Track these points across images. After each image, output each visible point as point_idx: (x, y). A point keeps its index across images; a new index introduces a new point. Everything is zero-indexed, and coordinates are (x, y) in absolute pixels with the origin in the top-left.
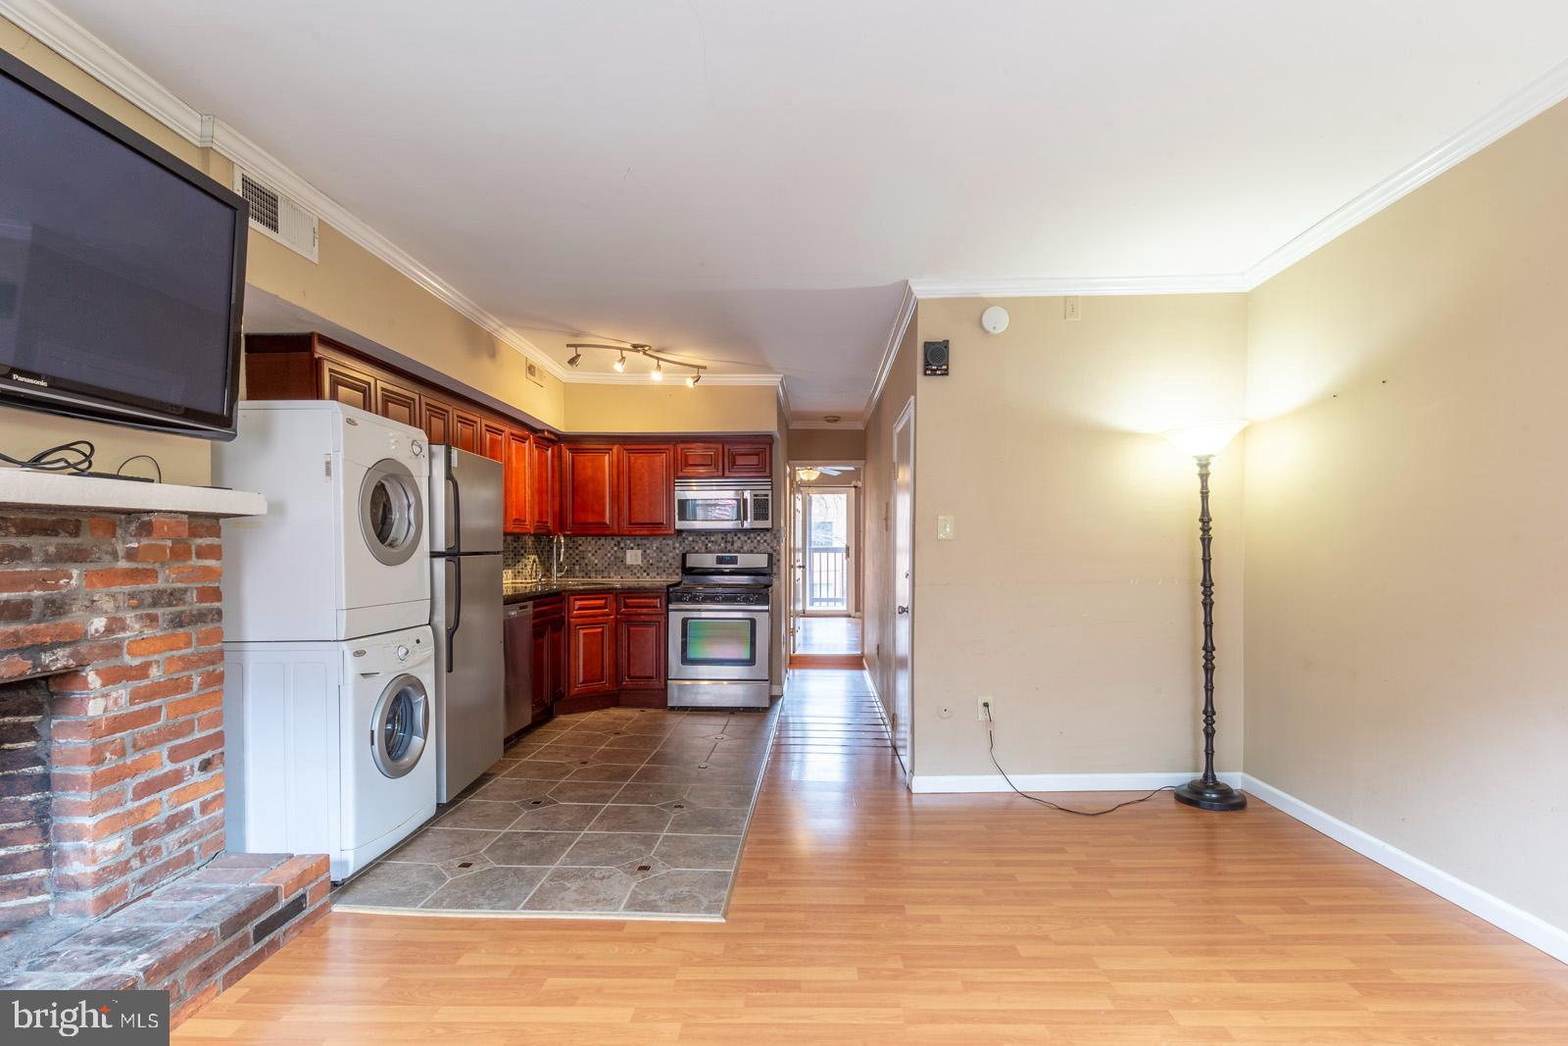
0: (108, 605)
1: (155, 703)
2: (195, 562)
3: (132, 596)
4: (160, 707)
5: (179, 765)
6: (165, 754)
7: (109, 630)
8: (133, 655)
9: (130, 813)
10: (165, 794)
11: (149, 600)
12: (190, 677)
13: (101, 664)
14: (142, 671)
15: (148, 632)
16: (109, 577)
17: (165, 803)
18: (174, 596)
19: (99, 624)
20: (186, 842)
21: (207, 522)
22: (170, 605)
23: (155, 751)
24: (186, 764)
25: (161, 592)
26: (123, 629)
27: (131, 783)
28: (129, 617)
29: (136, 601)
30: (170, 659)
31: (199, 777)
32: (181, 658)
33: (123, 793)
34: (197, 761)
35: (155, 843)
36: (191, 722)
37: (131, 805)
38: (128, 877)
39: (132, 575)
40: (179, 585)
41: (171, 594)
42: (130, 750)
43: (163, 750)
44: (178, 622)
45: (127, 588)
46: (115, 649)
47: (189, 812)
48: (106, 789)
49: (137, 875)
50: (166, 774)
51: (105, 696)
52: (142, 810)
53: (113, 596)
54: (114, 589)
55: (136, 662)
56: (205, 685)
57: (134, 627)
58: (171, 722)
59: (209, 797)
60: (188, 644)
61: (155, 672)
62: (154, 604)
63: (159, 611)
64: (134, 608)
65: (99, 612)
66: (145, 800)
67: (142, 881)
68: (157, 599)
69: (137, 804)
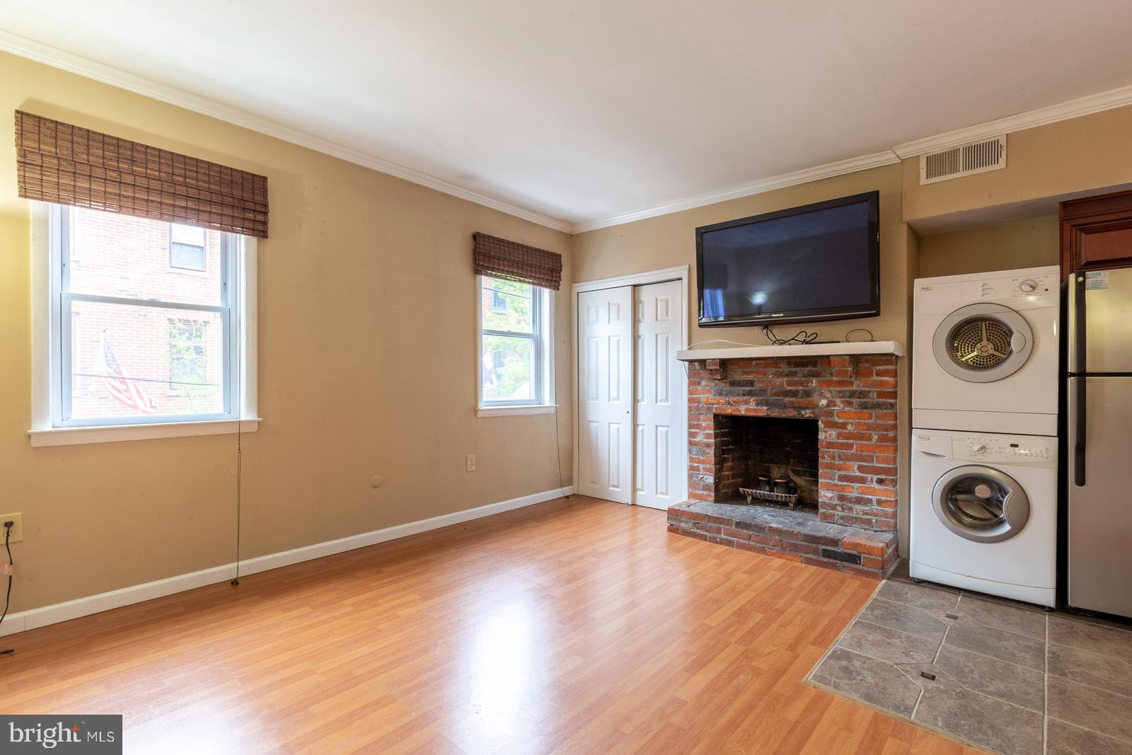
0: (829, 395)
1: (851, 441)
2: (875, 378)
3: (840, 392)
4: (853, 444)
5: (865, 475)
6: (856, 467)
7: (828, 405)
8: (839, 418)
9: (836, 485)
10: (856, 485)
11: (848, 394)
12: (871, 434)
13: (824, 419)
14: (844, 426)
15: (847, 409)
16: (830, 384)
17: (854, 491)
18: (862, 394)
19: (824, 402)
20: (867, 514)
21: (883, 358)
22: (860, 398)
23: (851, 463)
24: (869, 476)
25: (855, 392)
26: (835, 406)
27: (838, 473)
28: (838, 401)
29: (841, 394)
30: (859, 424)
31: (875, 485)
32: (865, 424)
33: (834, 474)
34: (875, 477)
35: (850, 505)
36: (873, 457)
37: (836, 482)
38: (836, 513)
39: (840, 383)
40: (865, 389)
41: (860, 393)
42: (837, 458)
43: (856, 465)
44: (864, 406)
45: (838, 389)
46: (831, 413)
47: (870, 501)
48: (825, 470)
49: (841, 514)
50: (856, 476)
51: (826, 432)
52: (844, 487)
53: (831, 392)
54: (831, 388)
55: (841, 421)
56: (880, 440)
57: (839, 406)
58: (859, 453)
59: (883, 498)
60: (870, 418)
61: (849, 427)
62: (851, 396)
63: (854, 400)
64: (841, 397)
65: (825, 397)
66: (845, 483)
67: (842, 518)
68: (852, 394)
69: (840, 483)
